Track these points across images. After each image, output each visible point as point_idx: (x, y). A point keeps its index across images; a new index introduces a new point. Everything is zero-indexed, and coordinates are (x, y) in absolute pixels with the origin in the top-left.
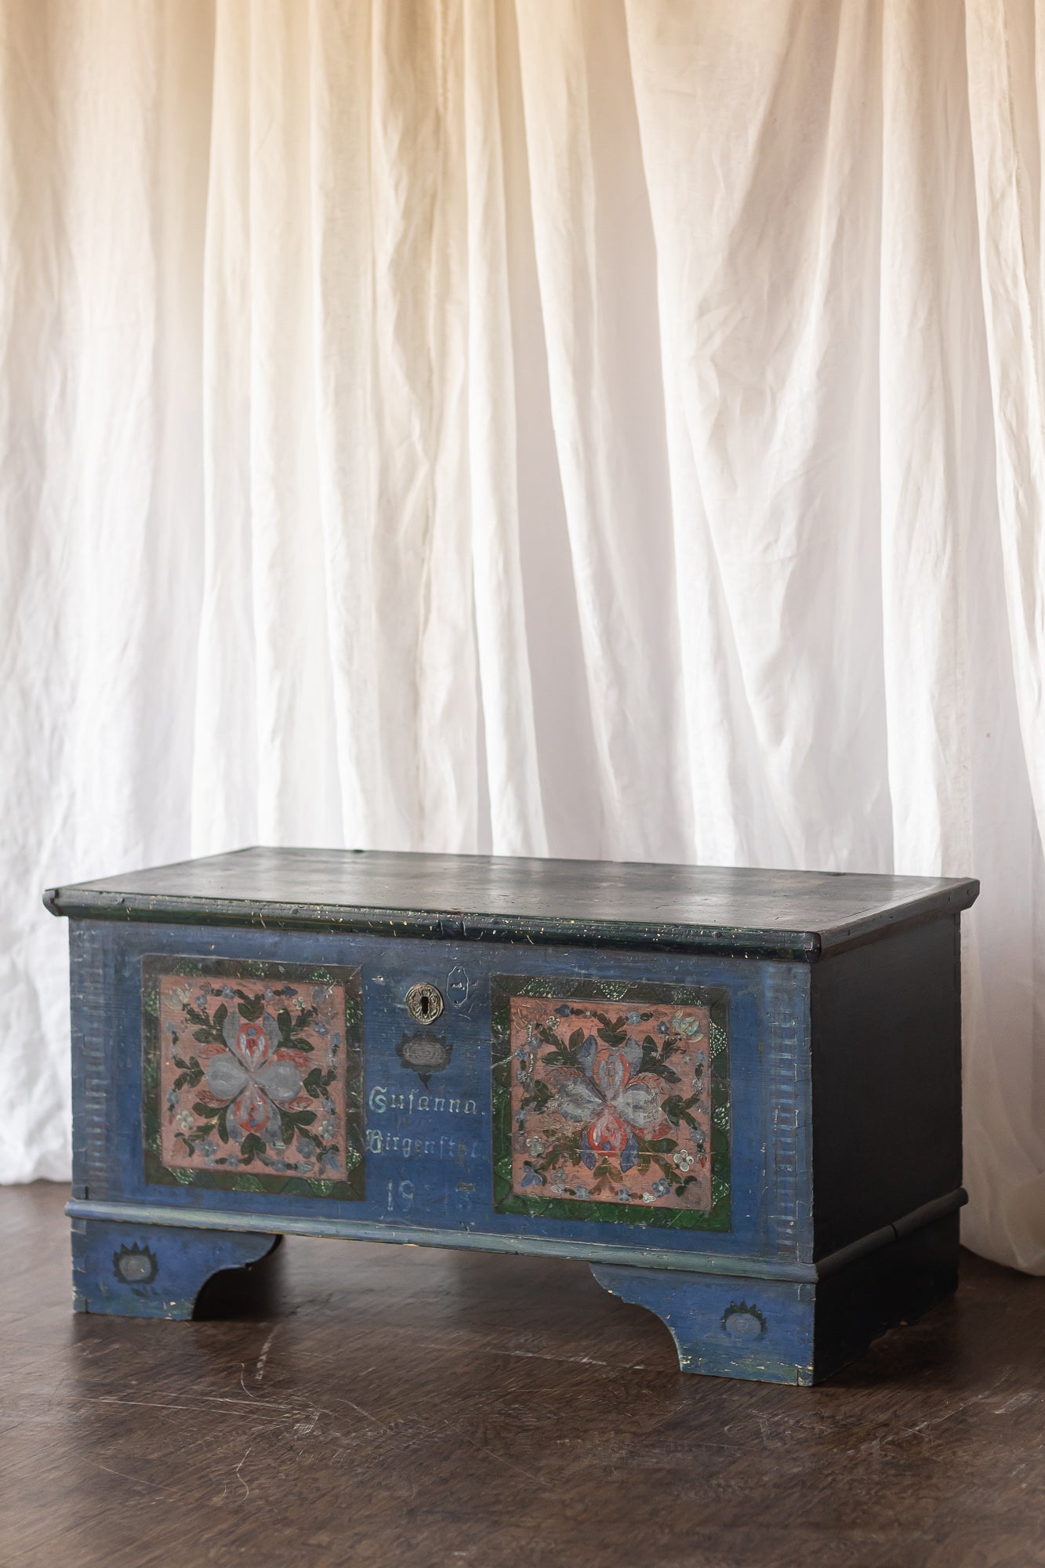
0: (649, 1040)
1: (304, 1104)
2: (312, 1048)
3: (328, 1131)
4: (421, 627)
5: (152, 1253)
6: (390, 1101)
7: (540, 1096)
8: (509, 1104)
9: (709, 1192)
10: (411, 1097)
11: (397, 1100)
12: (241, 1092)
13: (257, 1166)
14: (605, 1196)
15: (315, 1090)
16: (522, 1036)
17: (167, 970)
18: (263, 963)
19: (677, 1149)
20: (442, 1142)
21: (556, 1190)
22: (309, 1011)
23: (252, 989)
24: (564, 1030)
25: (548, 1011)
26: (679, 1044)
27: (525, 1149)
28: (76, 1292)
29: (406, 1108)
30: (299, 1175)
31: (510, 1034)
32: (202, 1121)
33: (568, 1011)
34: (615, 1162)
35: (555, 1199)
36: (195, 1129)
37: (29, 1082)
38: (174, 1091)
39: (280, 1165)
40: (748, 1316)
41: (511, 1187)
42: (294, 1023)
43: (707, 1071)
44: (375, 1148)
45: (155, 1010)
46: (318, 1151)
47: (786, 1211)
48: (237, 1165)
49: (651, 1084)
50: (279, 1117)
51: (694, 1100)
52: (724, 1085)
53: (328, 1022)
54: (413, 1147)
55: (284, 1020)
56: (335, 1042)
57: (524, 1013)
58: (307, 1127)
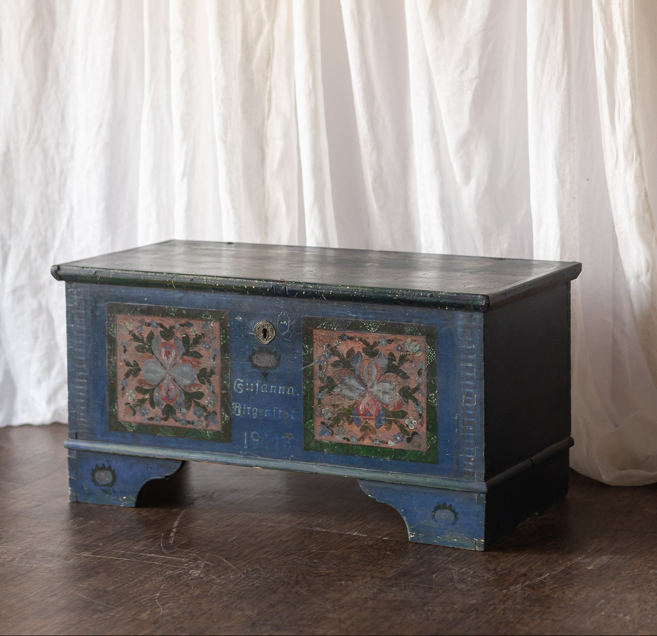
0: (392, 355)
1: (197, 388)
2: (201, 356)
3: (211, 403)
4: (266, 116)
5: (113, 469)
6: (245, 387)
7: (330, 385)
8: (312, 389)
9: (425, 441)
10: (257, 385)
11: (249, 386)
12: (162, 381)
13: (171, 422)
14: (367, 442)
15: (203, 380)
16: (319, 351)
17: (120, 312)
18: (174, 308)
19: (407, 416)
20: (274, 410)
21: (339, 438)
22: (200, 335)
23: (168, 322)
24: (343, 348)
25: (334, 338)
26: (408, 357)
27: (321, 415)
28: (71, 490)
29: (255, 391)
30: (195, 427)
31: (313, 351)
32: (140, 396)
33: (346, 338)
34: (372, 423)
35: (338, 443)
36: (136, 401)
37: (49, 368)
38: (125, 379)
39: (184, 422)
40: (448, 511)
41: (314, 436)
42: (191, 342)
43: (424, 373)
44: (237, 413)
45: (114, 334)
46: (205, 414)
47: (469, 452)
48: (160, 421)
49: (393, 379)
50: (183, 395)
51: (417, 389)
52: (434, 382)
53: (211, 342)
54: (258, 413)
55: (186, 340)
56: (214, 353)
57: (321, 338)
58: (199, 401)
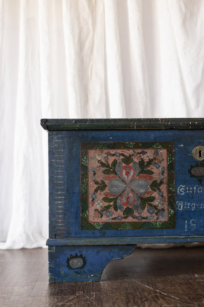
1: (150, 194)
2: (153, 173)
3: (160, 203)
5: (84, 256)
6: (185, 191)
10: (195, 188)
11: (189, 190)
12: (123, 192)
13: (130, 219)
15: (154, 188)
17: (91, 149)
18: (133, 143)
22: (152, 159)
23: (128, 153)
28: (50, 275)
29: (193, 192)
30: (148, 221)
32: (106, 204)
36: (103, 207)
38: (94, 193)
39: (140, 218)
42: (145, 164)
44: (180, 208)
45: (86, 163)
46: (156, 211)
48: (121, 219)
50: (139, 200)
53: (160, 163)
54: (196, 207)
55: (142, 163)
56: (163, 170)
58: (152, 203)
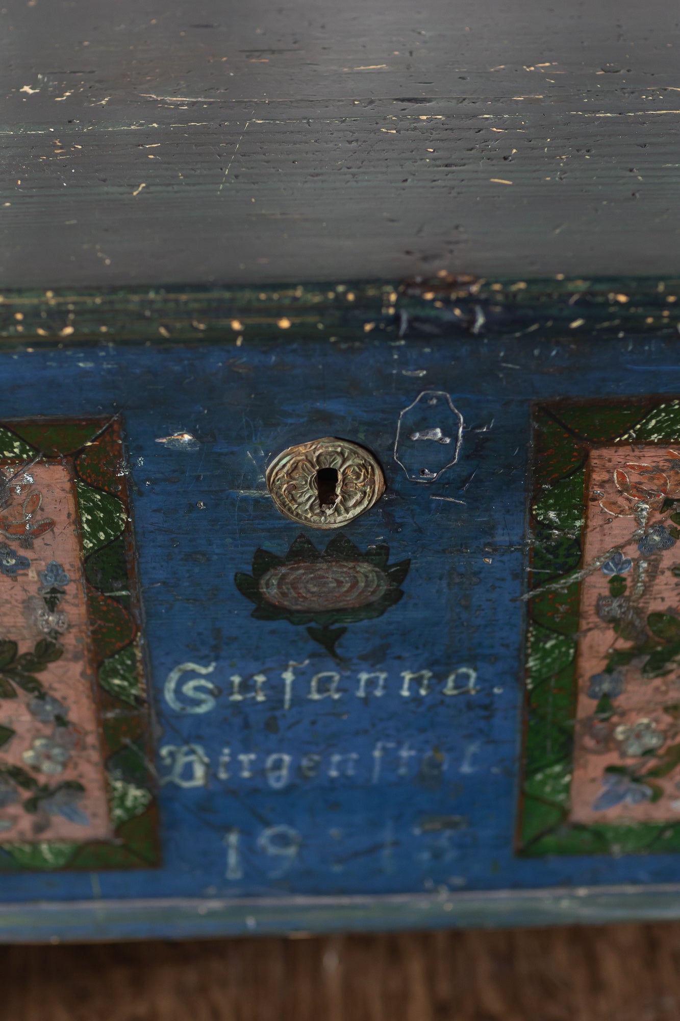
3: (49, 757)
6: (221, 691)
8: (571, 666)
10: (288, 677)
11: (246, 686)
20: (378, 753)
27: (607, 741)
29: (275, 702)
31: (585, 527)
35: (678, 822)
41: (565, 813)
44: (188, 773)
46: (27, 795)
53: (27, 545)
54: (296, 769)
56: (51, 582)
57: (633, 478)
